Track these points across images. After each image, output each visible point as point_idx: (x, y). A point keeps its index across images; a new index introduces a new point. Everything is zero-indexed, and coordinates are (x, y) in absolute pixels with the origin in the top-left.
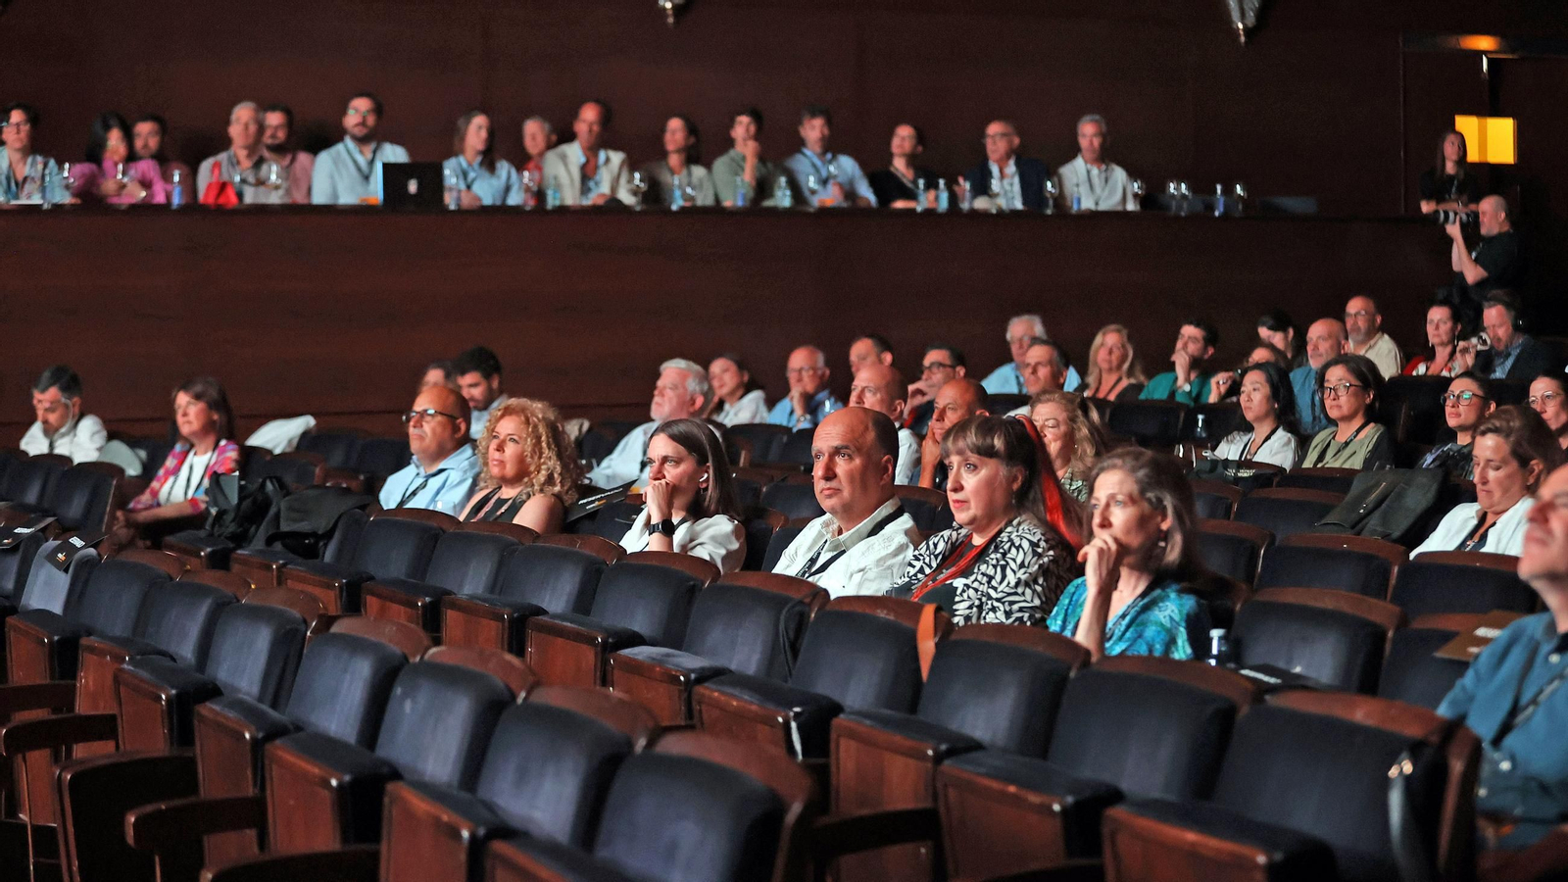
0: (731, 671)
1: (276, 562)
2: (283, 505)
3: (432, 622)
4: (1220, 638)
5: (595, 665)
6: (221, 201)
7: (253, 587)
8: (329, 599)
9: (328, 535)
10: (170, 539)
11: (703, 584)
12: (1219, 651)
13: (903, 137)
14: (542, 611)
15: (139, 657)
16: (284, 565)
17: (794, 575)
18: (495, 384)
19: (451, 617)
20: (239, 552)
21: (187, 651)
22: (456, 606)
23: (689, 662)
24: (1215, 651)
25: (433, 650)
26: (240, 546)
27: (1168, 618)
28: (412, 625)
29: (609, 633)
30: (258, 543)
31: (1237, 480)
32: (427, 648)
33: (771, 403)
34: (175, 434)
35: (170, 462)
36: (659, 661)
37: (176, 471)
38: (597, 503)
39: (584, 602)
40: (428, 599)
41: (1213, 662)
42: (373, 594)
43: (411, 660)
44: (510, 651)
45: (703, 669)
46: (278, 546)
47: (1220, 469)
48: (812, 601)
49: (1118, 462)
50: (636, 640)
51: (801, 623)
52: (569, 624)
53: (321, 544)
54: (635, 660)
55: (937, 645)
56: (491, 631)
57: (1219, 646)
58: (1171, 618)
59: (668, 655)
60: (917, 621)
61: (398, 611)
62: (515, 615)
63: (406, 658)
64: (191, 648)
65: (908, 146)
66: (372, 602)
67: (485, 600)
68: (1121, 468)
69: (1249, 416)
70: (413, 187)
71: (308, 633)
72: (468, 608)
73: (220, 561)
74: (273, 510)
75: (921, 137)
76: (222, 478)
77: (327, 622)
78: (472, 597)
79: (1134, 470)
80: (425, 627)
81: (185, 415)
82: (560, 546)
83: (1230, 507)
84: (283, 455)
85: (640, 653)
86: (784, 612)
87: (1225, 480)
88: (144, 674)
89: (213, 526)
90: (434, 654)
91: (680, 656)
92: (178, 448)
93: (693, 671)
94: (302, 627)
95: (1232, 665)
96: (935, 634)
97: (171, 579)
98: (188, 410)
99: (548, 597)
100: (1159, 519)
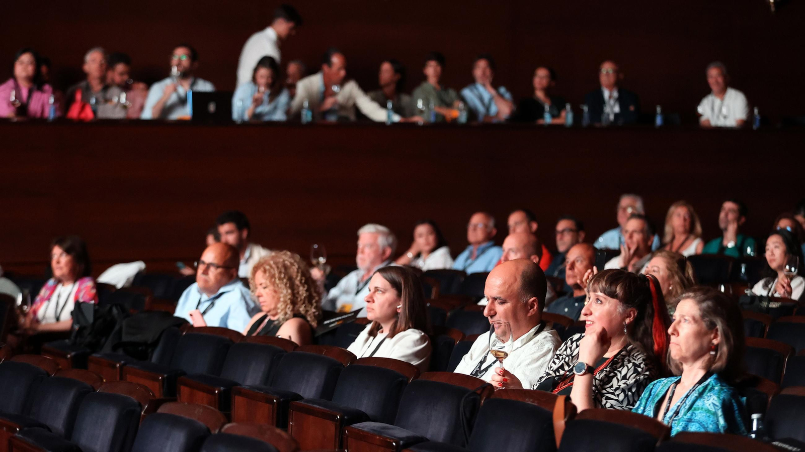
0: (427, 440)
1: (119, 362)
2: (124, 323)
3: (225, 405)
4: (758, 420)
5: (335, 435)
6: (83, 115)
7: (104, 381)
8: (156, 389)
9: (155, 344)
10: (47, 346)
11: (408, 379)
12: (757, 428)
13: (541, 77)
14: (298, 397)
15: (26, 429)
16: (124, 365)
17: (468, 373)
18: (245, 234)
19: (238, 400)
20: (94, 355)
21: (58, 424)
22: (240, 393)
23: (400, 432)
24: (755, 428)
25: (228, 426)
26: (94, 352)
27: (712, 405)
28: (212, 408)
29: (344, 412)
30: (107, 349)
31: (768, 309)
32: (223, 425)
33: (454, 255)
34: (50, 274)
35: (44, 292)
36: (379, 432)
37: (48, 299)
38: (336, 323)
39: (328, 391)
40: (222, 388)
41: (753, 436)
42: (186, 385)
43: (213, 432)
44: (278, 426)
45: (408, 438)
46: (120, 352)
47: (757, 302)
48: (482, 392)
49: (691, 294)
50: (362, 417)
51: (474, 407)
52: (318, 407)
53: (150, 350)
54: (363, 432)
55: (566, 423)
56: (264, 411)
57: (758, 425)
58: (714, 405)
59: (384, 428)
60: (553, 407)
61: (201, 396)
62: (281, 400)
63: (209, 430)
64: (62, 422)
65: (545, 82)
66: (185, 390)
67: (261, 390)
68: (693, 298)
69: (773, 265)
70: (212, 107)
71: (143, 413)
72: (250, 395)
73: (80, 362)
74: (117, 327)
75: (553, 76)
76: (82, 305)
77: (155, 404)
78: (251, 387)
79: (700, 302)
80: (220, 409)
81: (58, 262)
82: (311, 353)
83: (764, 328)
84: (123, 288)
85: (366, 426)
86: (463, 400)
87: (761, 309)
88: (30, 441)
89: (76, 337)
90: (229, 428)
91: (393, 429)
92: (51, 282)
93: (401, 439)
94: (138, 409)
95: (766, 438)
96: (565, 417)
97: (49, 375)
98: (60, 259)
99: (303, 387)
100: (712, 336)
